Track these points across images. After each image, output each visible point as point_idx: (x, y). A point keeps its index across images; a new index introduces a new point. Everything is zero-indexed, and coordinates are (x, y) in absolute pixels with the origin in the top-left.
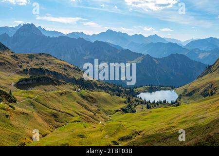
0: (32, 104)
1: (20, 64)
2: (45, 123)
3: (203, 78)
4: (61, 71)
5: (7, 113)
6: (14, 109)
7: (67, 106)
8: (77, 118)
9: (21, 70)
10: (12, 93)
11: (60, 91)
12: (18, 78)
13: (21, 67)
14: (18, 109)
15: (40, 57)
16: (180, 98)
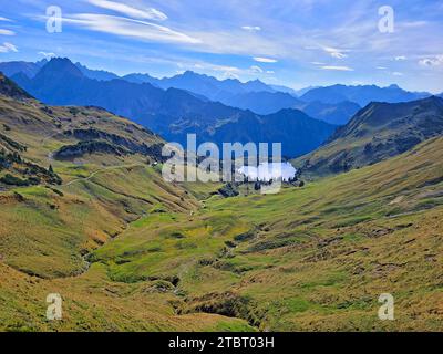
0: (87, 187)
1: (57, 123)
2: (112, 216)
3: (332, 144)
4: (123, 134)
5: (52, 202)
6: (61, 195)
7: (140, 188)
8: (158, 206)
9: (60, 132)
10: (54, 169)
11: (127, 166)
12: (57, 145)
13: (59, 126)
14: (68, 195)
15: (86, 111)
16: (299, 172)
